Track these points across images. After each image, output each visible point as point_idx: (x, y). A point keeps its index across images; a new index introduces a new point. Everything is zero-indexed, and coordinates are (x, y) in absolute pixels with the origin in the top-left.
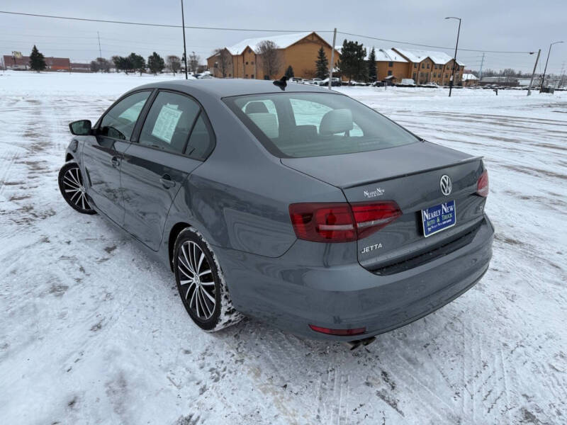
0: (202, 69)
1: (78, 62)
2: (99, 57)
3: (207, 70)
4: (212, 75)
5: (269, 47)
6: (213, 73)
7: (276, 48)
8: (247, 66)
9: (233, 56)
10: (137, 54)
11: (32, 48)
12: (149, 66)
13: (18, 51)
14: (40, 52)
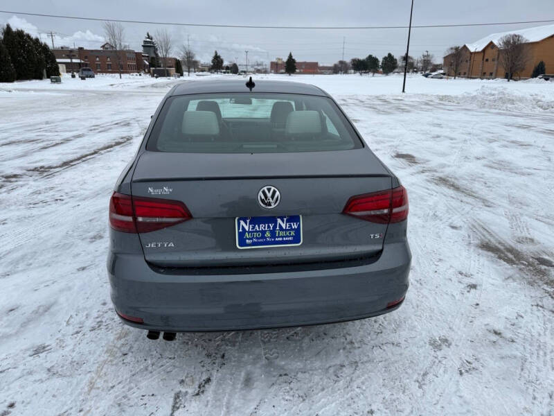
0: (436, 68)
1: (325, 65)
2: (341, 60)
3: (441, 69)
4: (444, 74)
5: (514, 43)
6: (446, 72)
7: (524, 42)
8: (486, 63)
9: (471, 53)
10: (374, 56)
11: (288, 55)
12: (382, 67)
13: (281, 58)
14: (293, 58)
